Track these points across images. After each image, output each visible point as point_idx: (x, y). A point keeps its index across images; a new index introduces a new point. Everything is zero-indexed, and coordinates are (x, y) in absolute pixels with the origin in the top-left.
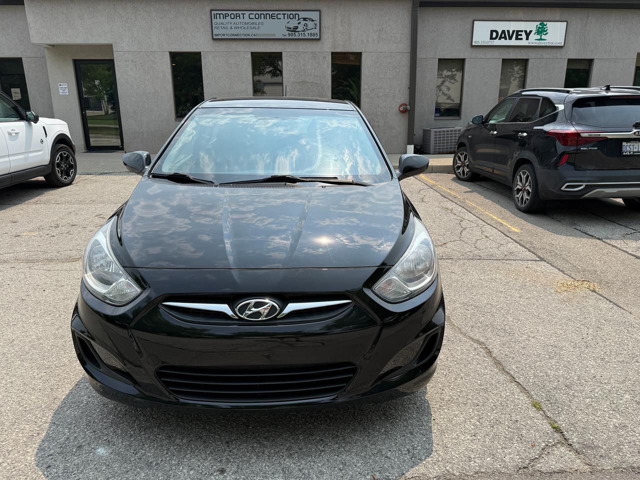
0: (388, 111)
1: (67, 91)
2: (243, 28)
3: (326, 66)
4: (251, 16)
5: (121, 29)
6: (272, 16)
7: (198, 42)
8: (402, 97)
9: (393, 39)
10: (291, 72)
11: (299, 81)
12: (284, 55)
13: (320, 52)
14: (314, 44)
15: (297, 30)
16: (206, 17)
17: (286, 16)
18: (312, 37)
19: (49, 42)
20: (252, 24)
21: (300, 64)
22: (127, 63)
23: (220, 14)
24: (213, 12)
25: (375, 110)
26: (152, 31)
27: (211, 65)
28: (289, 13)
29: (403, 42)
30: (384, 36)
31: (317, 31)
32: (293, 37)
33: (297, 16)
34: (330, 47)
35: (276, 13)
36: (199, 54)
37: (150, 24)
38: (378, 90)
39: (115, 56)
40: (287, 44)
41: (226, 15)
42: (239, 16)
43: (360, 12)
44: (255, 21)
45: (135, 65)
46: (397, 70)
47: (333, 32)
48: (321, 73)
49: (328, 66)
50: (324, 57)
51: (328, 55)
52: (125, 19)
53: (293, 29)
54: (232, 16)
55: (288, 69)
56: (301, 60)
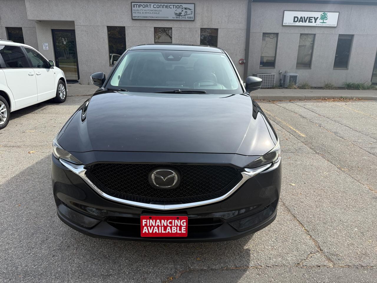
1: (48, 47)
2: (150, 13)
4: (155, 6)
5: (79, 12)
6: (167, 7)
7: (124, 21)
8: (241, 56)
9: (236, 21)
12: (172, 28)
13: (194, 28)
14: (191, 23)
15: (181, 15)
16: (129, 7)
17: (175, 6)
18: (190, 19)
19: (38, 19)
20: (155, 11)
21: (182, 35)
22: (83, 32)
23: (136, 5)
24: (133, 4)
26: (97, 14)
27: (131, 34)
28: (177, 5)
29: (243, 23)
30: (231, 19)
31: (193, 15)
32: (179, 19)
33: (181, 6)
34: (200, 25)
35: (169, 4)
36: (125, 27)
37: (96, 10)
39: (76, 28)
40: (175, 22)
42: (148, 6)
43: (218, 5)
44: (157, 9)
45: (87, 34)
46: (239, 39)
47: (202, 16)
48: (194, 40)
49: (198, 36)
50: (196, 31)
51: (199, 30)
52: (82, 6)
53: (179, 14)
54: (144, 6)
55: (175, 38)
56: (183, 32)
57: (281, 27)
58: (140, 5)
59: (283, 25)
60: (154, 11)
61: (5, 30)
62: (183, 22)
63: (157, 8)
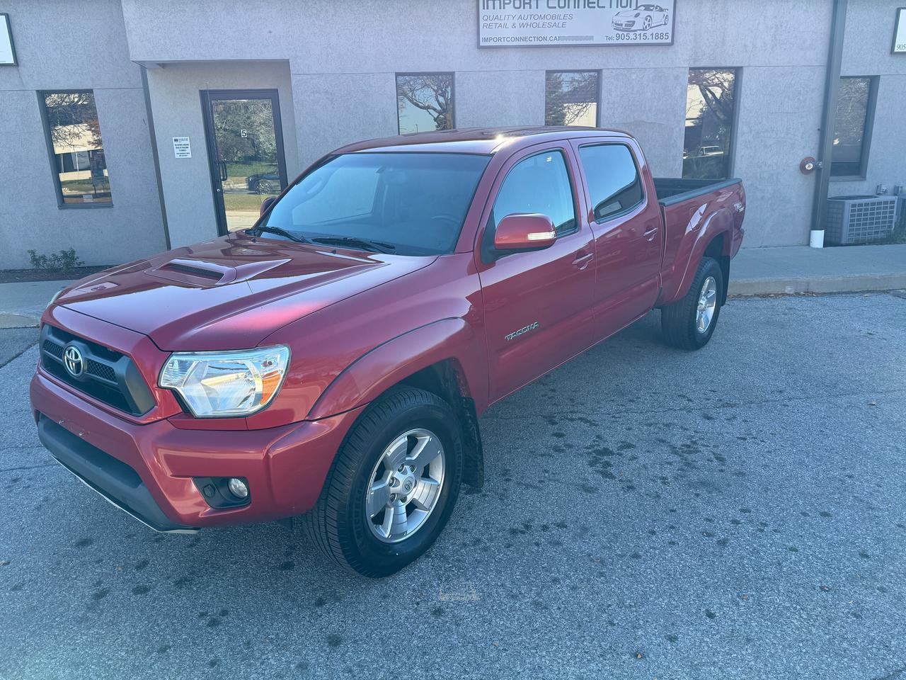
0: (781, 170)
1: (189, 150)
2: (535, 25)
3: (677, 95)
4: (552, 3)
5: (305, 31)
6: (589, 3)
7: (451, 54)
8: (806, 147)
9: (798, 42)
10: (616, 106)
11: (629, 121)
12: (604, 71)
13: (669, 68)
14: (662, 53)
15: (632, 29)
16: (468, 7)
17: (615, 2)
18: (659, 41)
20: (553, 17)
21: (633, 90)
25: (759, 170)
26: (366, 35)
27: (471, 96)
29: (816, 48)
30: (783, 37)
31: (668, 29)
32: (625, 41)
33: (634, 1)
34: (687, 57)
36: (452, 74)
37: (361, 20)
38: (766, 134)
39: (293, 82)
40: (611, 52)
42: (530, 4)
44: (558, 11)
45: (331, 101)
46: (801, 98)
47: (695, 31)
48: (669, 106)
49: (682, 93)
50: (677, 78)
51: (684, 73)
52: (315, 11)
53: (626, 25)
54: (517, 4)
55: (611, 101)
56: (634, 82)
57: (888, 58)
59: (896, 50)
60: (549, 17)
61: (33, 99)
63: (559, 7)
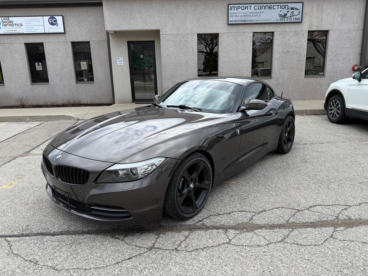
0: (344, 70)
1: (122, 62)
2: (249, 16)
3: (303, 41)
4: (256, 8)
5: (166, 19)
6: (270, 7)
7: (218, 26)
8: (355, 61)
9: (351, 20)
10: (279, 45)
11: (284, 51)
12: (275, 32)
13: (300, 31)
14: (297, 25)
15: (286, 16)
16: (225, 10)
17: (279, 7)
18: (296, 21)
19: (117, 29)
20: (256, 13)
21: (286, 39)
22: (169, 42)
23: (234, 7)
24: (230, 6)
25: (336, 70)
26: (187, 20)
27: (225, 42)
28: (282, 4)
29: (358, 23)
30: (345, 19)
31: (300, 16)
32: (283, 21)
33: (287, 6)
34: (307, 27)
35: (273, 5)
36: (218, 34)
37: (186, 15)
38: (338, 56)
39: (161, 37)
40: (278, 25)
41: (239, 7)
42: (247, 8)
43: (330, 3)
44: (258, 10)
45: (174, 44)
46: (353, 42)
47: (311, 17)
48: (300, 45)
49: (305, 40)
50: (303, 35)
51: (306, 33)
52: (170, 12)
53: (284, 15)
54: (243, 8)
55: (278, 43)
56: (287, 36)
58: (238, 7)
60: (254, 13)
61: (70, 45)
62: (288, 25)
